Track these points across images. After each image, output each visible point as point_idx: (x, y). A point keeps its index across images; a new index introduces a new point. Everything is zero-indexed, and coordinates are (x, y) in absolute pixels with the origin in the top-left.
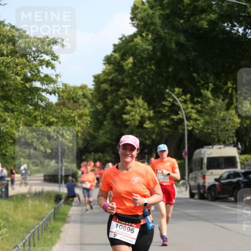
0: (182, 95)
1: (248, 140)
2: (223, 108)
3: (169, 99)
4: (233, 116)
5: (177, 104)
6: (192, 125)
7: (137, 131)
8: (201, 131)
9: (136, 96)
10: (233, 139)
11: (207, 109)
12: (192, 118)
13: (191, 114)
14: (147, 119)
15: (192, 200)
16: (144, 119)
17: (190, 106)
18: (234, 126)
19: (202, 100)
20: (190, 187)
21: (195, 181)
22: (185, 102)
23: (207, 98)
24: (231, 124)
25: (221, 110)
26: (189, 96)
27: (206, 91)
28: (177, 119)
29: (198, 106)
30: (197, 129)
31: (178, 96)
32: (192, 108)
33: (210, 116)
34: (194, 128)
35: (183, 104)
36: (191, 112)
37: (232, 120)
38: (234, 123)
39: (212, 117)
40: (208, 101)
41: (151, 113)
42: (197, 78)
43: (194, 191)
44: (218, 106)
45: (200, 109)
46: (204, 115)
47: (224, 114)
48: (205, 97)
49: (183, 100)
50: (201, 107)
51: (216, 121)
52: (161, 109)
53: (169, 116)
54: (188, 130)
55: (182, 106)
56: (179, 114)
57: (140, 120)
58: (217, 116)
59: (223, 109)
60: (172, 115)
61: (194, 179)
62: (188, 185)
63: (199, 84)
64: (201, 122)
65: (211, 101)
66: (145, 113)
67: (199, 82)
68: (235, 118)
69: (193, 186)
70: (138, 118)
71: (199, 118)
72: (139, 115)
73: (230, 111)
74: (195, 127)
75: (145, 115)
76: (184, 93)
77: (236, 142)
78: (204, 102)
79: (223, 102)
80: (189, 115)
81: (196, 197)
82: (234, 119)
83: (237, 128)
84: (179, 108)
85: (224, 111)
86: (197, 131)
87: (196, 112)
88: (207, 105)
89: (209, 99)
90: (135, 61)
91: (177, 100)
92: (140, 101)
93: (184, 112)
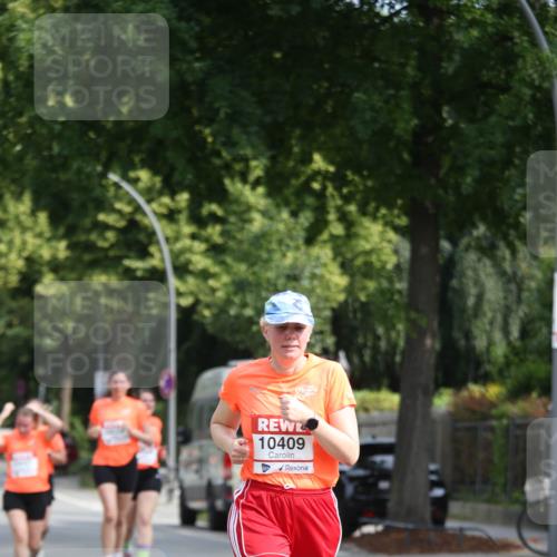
0: (161, 193)
1: (369, 344)
2: (291, 238)
3: (118, 206)
4: (325, 265)
5: (146, 221)
6: (192, 293)
7: (14, 305)
8: (222, 310)
9: (13, 193)
10: (323, 341)
11: (241, 242)
12: (191, 267)
13: (188, 256)
14: (45, 269)
15: (188, 533)
16: (37, 267)
17: (187, 229)
18: (327, 300)
19: (226, 211)
20: (182, 488)
21: (197, 472)
22: (170, 216)
23: (243, 208)
24: (318, 291)
25: (288, 246)
26: (184, 197)
27: (239, 185)
28: (146, 270)
29: (214, 232)
30: (208, 306)
31: (151, 196)
32: (194, 237)
33: (252, 265)
34: (197, 302)
35: (164, 222)
36: (190, 250)
37: (321, 278)
38: (328, 288)
39: (256, 269)
40: (246, 216)
41: (62, 249)
42: (210, 140)
43: (195, 505)
44: (278, 231)
45: (218, 240)
46: (229, 260)
47: (296, 259)
48: (237, 201)
49: (164, 211)
50: (223, 234)
51: (268, 281)
52: (93, 237)
53: (119, 259)
54: (178, 306)
55: (161, 229)
56: (151, 256)
57: (24, 270)
58: (273, 265)
59: (292, 244)
60: (128, 257)
61: (194, 467)
62: (175, 485)
63: (217, 162)
64: (221, 284)
65: (257, 217)
66: (40, 246)
67: (218, 154)
68: (331, 273)
69: (193, 488)
70: (17, 263)
71: (215, 269)
72: (20, 256)
73: (315, 251)
74: (202, 297)
75: (41, 257)
76: (171, 188)
77: (332, 348)
78: (232, 219)
79: (292, 220)
80: (182, 259)
81: (202, 522)
82: (328, 276)
83: (335, 305)
84: (152, 234)
85: (297, 248)
86: (207, 313)
87: (207, 250)
88: (242, 229)
89: (249, 208)
90: (11, 78)
91: (147, 208)
92: (24, 206)
93: (165, 248)
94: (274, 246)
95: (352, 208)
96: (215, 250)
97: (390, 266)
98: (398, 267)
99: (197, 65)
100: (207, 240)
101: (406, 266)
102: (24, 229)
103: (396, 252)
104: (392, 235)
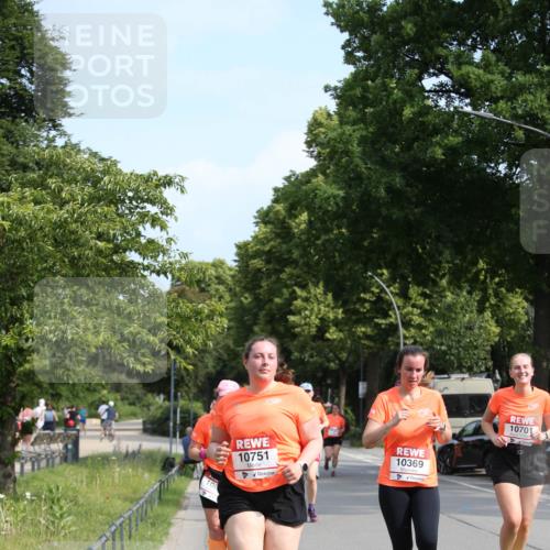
0: (394, 282)
2: (468, 306)
3: (372, 289)
4: (487, 321)
5: (387, 297)
6: (412, 337)
8: (429, 347)
9: (313, 283)
10: (486, 364)
12: (413, 323)
13: (411, 316)
14: (331, 324)
16: (326, 323)
18: (488, 340)
19: (431, 291)
23: (440, 289)
24: (484, 335)
25: (466, 311)
28: (386, 325)
29: (425, 303)
31: (389, 283)
33: (446, 321)
34: (416, 342)
35: (397, 298)
36: (412, 313)
37: (485, 328)
38: (489, 334)
39: (449, 323)
40: (443, 294)
41: (340, 313)
44: (461, 302)
45: (427, 307)
46: (434, 319)
47: (471, 318)
48: (439, 286)
49: (397, 291)
50: (430, 304)
51: (456, 330)
53: (372, 318)
55: (395, 301)
56: (390, 316)
57: (319, 325)
58: (458, 321)
59: (469, 309)
60: (377, 317)
64: (429, 332)
66: (328, 312)
68: (491, 326)
70: (315, 321)
71: (425, 324)
72: (317, 317)
74: (418, 339)
75: (328, 317)
77: (491, 368)
78: (435, 296)
79: (468, 296)
80: (407, 318)
82: (489, 327)
83: (493, 343)
84: (390, 305)
85: (472, 312)
87: (421, 313)
88: (441, 301)
89: (443, 289)
90: (312, 219)
91: (387, 290)
92: (320, 290)
93: (398, 312)
94: (459, 310)
95: (503, 290)
96: (425, 313)
97: (523, 322)
98: (528, 322)
99: (416, 210)
100: (421, 307)
101: (532, 321)
102: (319, 303)
103: (527, 314)
104: (526, 304)
